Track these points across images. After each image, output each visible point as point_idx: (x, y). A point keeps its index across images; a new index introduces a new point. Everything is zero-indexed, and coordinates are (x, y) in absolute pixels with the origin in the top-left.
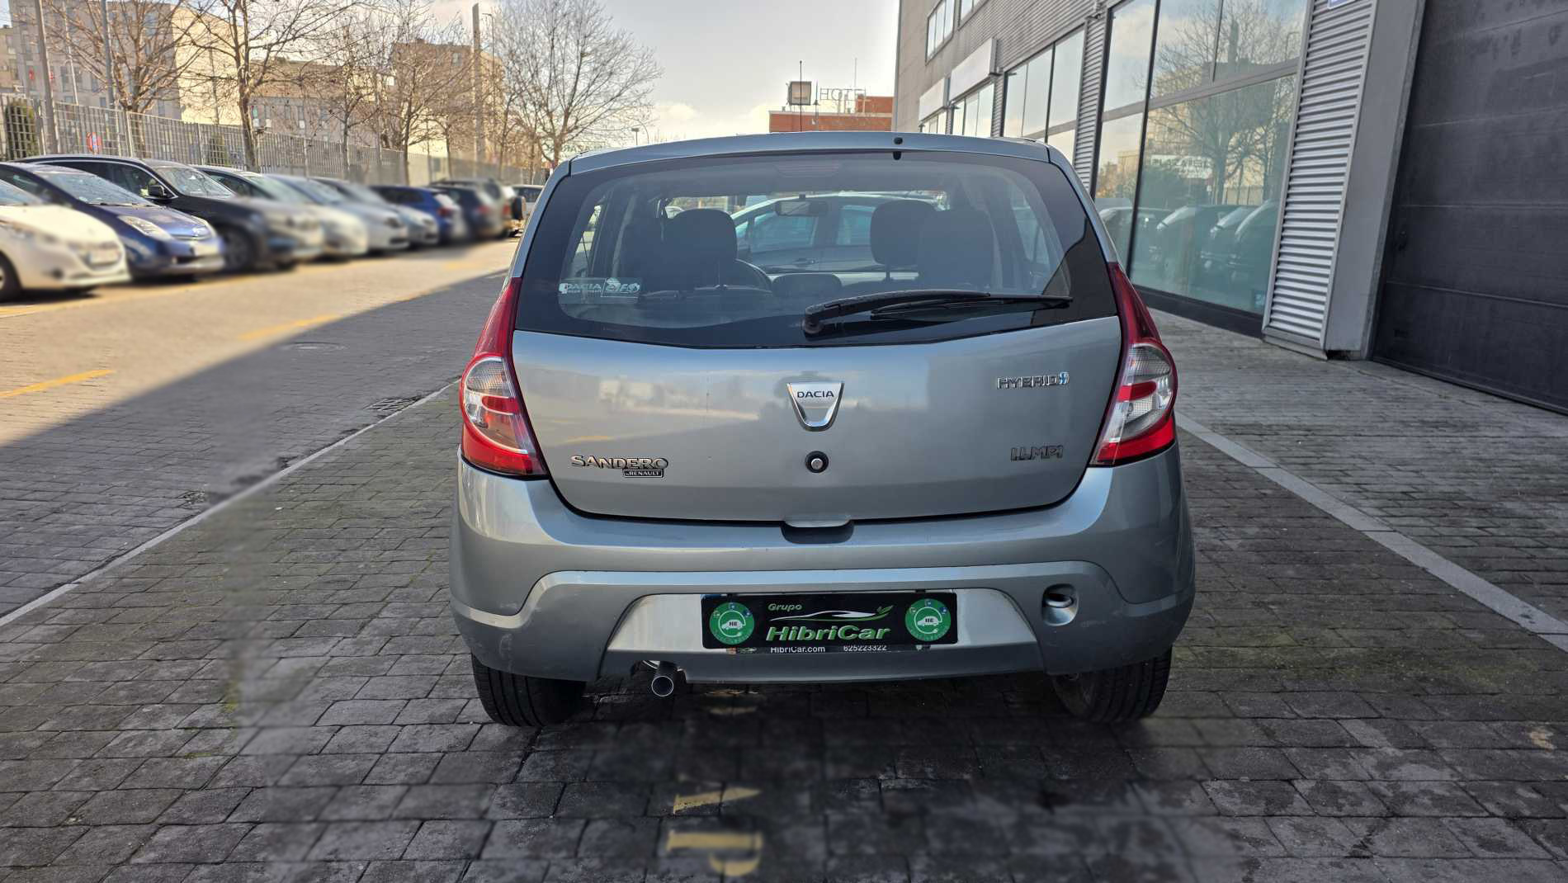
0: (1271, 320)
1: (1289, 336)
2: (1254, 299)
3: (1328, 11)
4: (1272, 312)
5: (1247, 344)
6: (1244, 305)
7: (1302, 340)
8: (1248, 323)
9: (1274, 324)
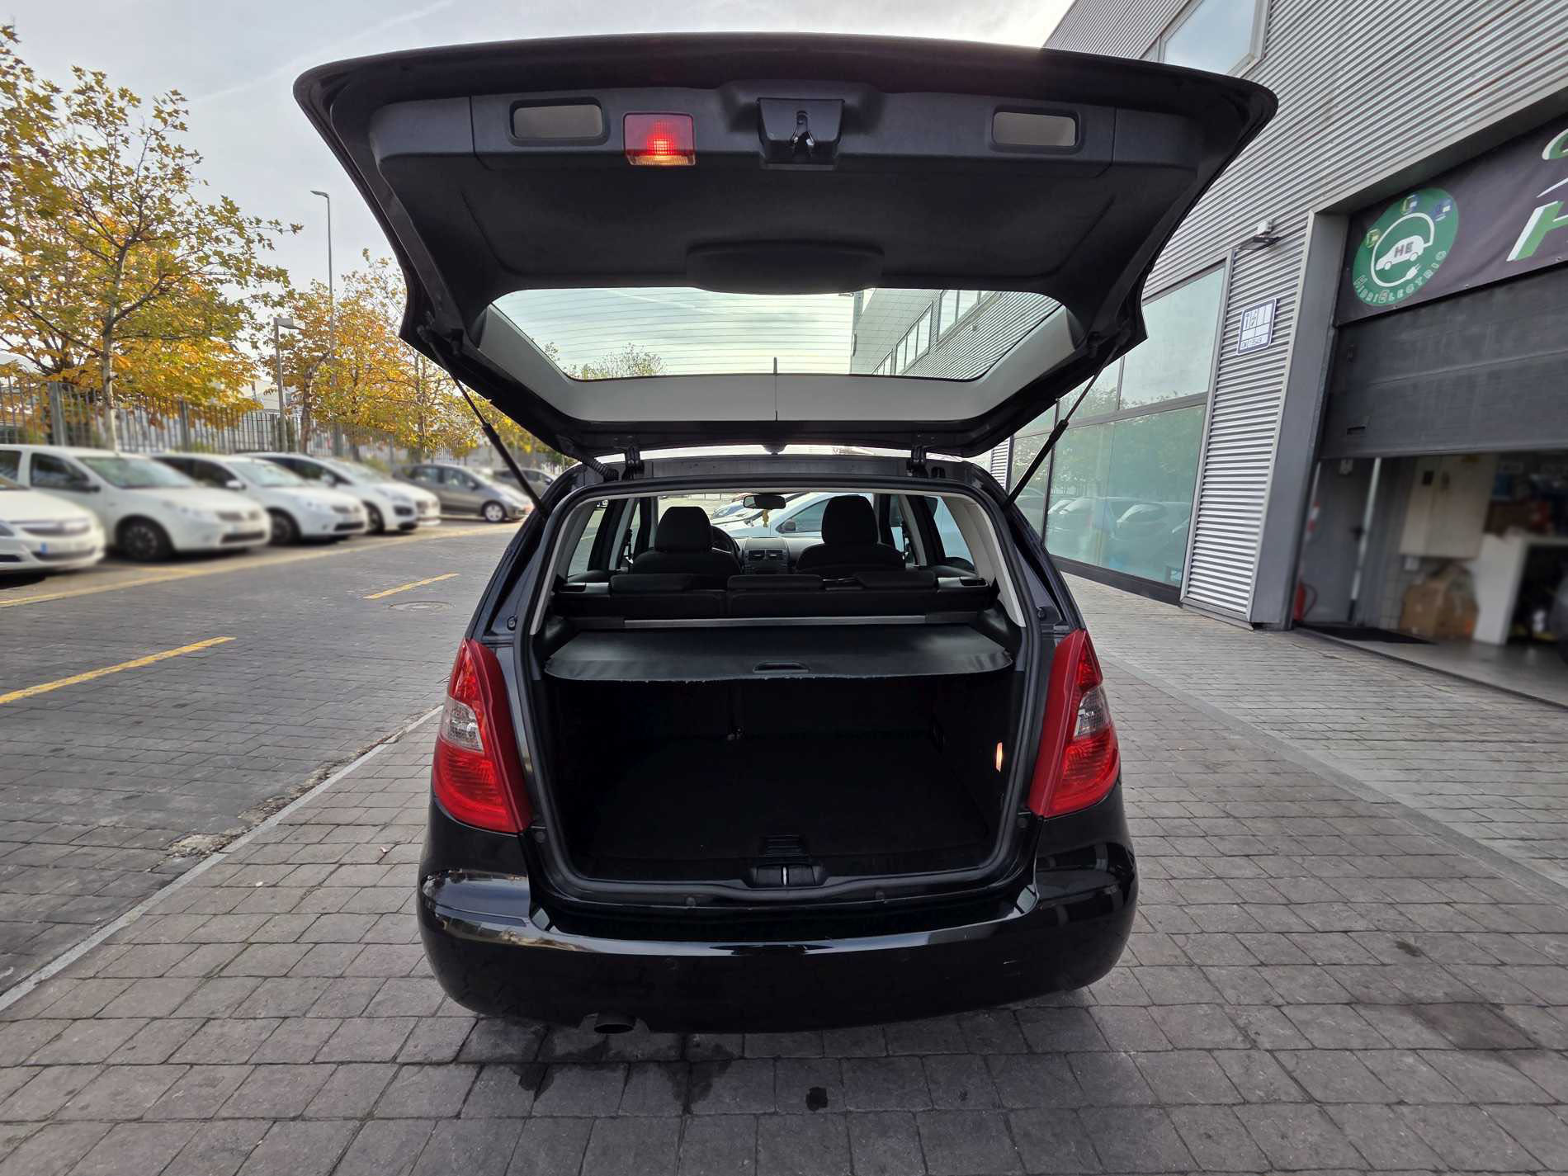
0: (1189, 592)
1: (1209, 608)
2: (1169, 575)
3: (1237, 356)
4: (1190, 586)
5: (1172, 613)
6: (1160, 578)
7: (1225, 612)
8: (1168, 594)
9: (1191, 595)
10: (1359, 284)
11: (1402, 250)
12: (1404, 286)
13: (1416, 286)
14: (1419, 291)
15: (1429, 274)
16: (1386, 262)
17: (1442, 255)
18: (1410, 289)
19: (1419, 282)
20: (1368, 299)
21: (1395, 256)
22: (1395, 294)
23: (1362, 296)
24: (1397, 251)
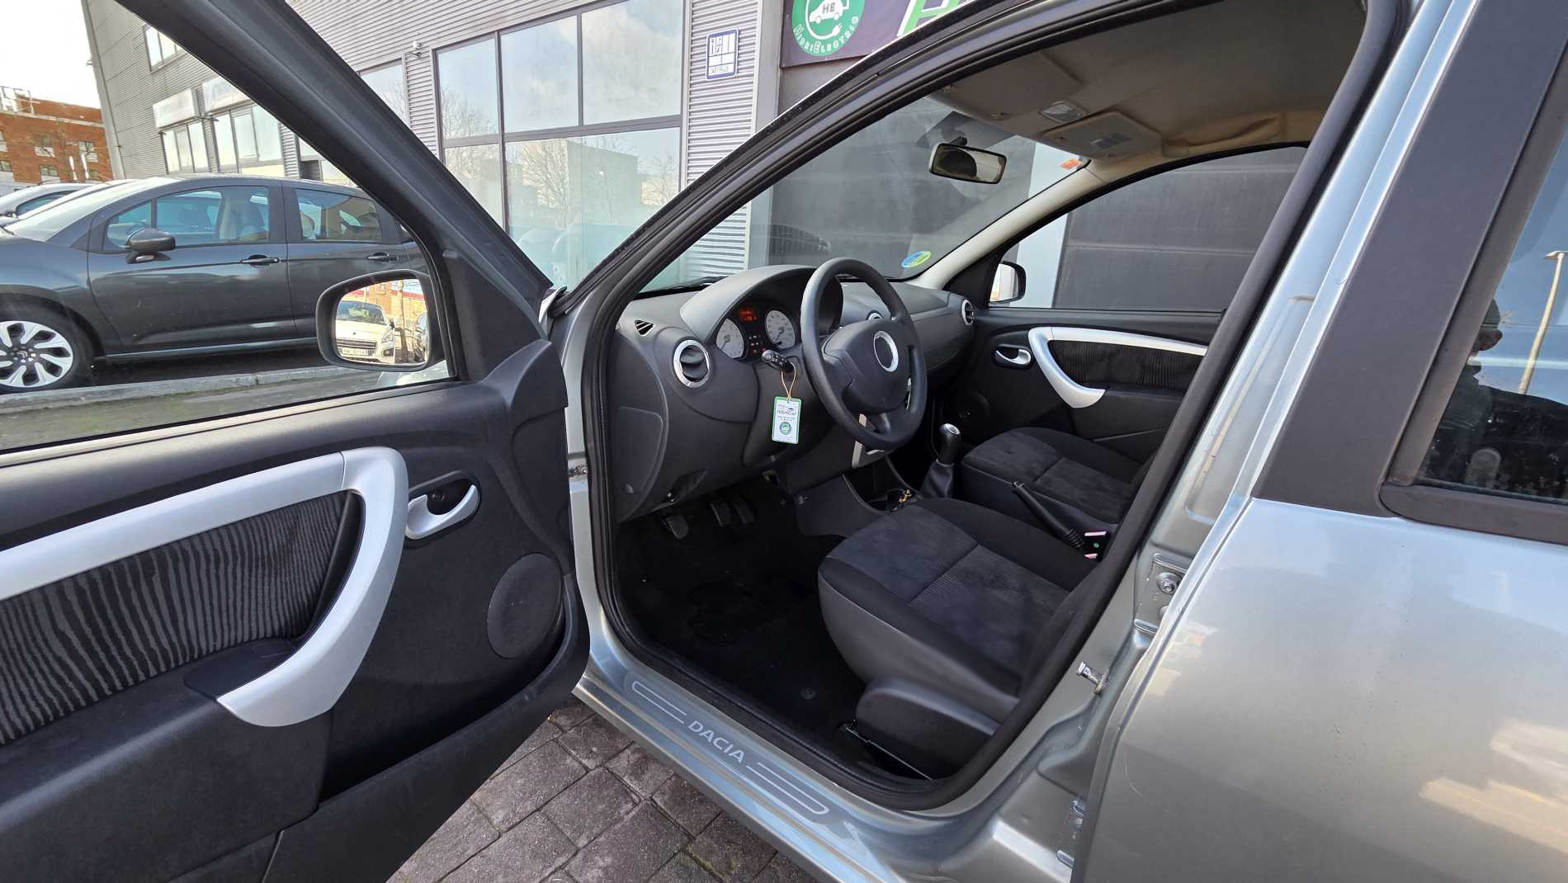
10: (797, 31)
11: (828, 8)
12: (831, 41)
13: (840, 42)
14: (844, 48)
15: (848, 35)
16: (817, 16)
17: (855, 20)
18: (836, 45)
19: (842, 39)
20: (806, 47)
21: (824, 12)
22: (825, 48)
23: (801, 43)
24: (824, 9)
